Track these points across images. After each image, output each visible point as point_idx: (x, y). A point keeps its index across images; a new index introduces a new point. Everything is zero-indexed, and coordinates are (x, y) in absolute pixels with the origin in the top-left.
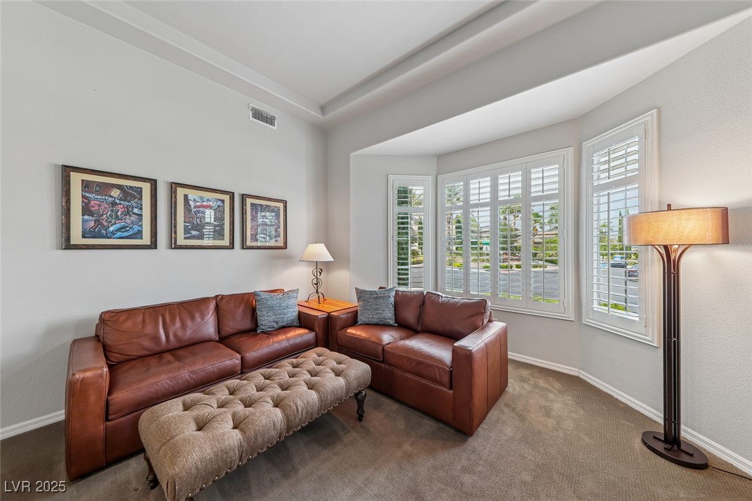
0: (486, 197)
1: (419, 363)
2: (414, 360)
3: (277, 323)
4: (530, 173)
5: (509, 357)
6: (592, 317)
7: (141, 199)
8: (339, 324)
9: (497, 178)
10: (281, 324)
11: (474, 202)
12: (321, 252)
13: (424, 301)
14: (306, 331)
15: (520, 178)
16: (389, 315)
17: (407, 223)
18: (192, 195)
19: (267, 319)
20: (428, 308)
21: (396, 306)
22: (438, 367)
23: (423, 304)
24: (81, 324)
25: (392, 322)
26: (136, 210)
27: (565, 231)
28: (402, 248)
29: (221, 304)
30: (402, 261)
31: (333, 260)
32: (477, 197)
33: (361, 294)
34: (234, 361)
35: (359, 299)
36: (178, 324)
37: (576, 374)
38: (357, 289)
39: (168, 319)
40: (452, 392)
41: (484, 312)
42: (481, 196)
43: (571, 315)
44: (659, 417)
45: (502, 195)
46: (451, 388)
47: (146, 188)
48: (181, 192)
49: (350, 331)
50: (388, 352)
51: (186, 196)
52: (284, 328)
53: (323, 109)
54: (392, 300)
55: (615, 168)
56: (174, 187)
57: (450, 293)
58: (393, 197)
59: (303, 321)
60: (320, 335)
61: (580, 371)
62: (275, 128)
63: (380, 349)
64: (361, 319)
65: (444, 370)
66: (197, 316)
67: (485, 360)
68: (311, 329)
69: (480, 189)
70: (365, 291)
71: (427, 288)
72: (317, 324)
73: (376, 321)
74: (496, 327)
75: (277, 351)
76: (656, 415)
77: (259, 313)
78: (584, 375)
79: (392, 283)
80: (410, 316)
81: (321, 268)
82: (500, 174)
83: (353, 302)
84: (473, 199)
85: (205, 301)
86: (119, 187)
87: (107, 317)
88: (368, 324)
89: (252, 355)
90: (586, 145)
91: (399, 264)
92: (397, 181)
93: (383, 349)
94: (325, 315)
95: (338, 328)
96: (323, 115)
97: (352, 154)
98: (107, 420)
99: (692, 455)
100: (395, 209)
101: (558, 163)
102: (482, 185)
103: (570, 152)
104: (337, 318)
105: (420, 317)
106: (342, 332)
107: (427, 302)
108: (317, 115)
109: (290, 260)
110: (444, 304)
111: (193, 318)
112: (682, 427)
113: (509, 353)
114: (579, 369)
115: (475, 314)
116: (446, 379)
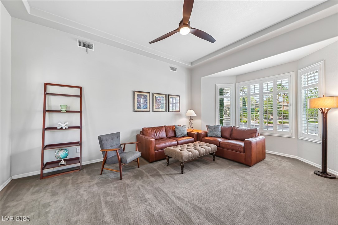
0: (257, 91)
1: (233, 146)
2: (231, 145)
3: (182, 135)
4: (276, 82)
5: (266, 152)
6: (302, 136)
7: (147, 98)
8: (202, 136)
9: (262, 84)
10: (183, 135)
11: (252, 93)
12: (192, 113)
13: (232, 129)
14: (191, 137)
15: (272, 84)
16: (219, 134)
17: (223, 102)
18: (157, 96)
19: (179, 134)
20: (234, 131)
21: (222, 131)
22: (240, 147)
23: (232, 130)
24: (137, 131)
25: (220, 136)
26: (146, 101)
27: (291, 104)
28: (221, 111)
29: (166, 128)
30: (221, 116)
31: (196, 115)
32: (253, 91)
33: (208, 127)
34: (175, 142)
35: (208, 128)
36: (158, 133)
37: (296, 158)
38: (206, 125)
39: (156, 131)
40: (244, 154)
41: (256, 132)
42: (255, 91)
43: (294, 136)
44: (320, 167)
45: (265, 90)
46: (244, 153)
47: (148, 94)
48: (155, 95)
49: (206, 138)
50: (221, 143)
51: (156, 96)
52: (183, 137)
53: (192, 63)
54: (220, 129)
55: (310, 80)
56: (153, 94)
57: (242, 127)
58: (218, 92)
59: (189, 135)
60: (196, 139)
61: (298, 157)
62: (176, 72)
63: (218, 143)
64: (208, 135)
65: (242, 147)
66: (162, 131)
67: (256, 145)
68: (193, 137)
69: (255, 88)
70: (210, 126)
71: (233, 125)
72: (194, 135)
73: (215, 135)
74: (261, 138)
75: (185, 142)
76: (319, 166)
77: (176, 131)
78: (299, 158)
79: (218, 124)
80: (227, 134)
81: (191, 118)
82: (264, 82)
83: (206, 130)
84: (252, 92)
85: (162, 127)
86: (143, 95)
87: (144, 129)
88: (211, 137)
89: (180, 142)
90: (299, 71)
91: (220, 117)
92: (219, 86)
93: (219, 143)
94: (197, 133)
95: (202, 137)
96: (192, 65)
97: (202, 78)
98: (155, 151)
99: (331, 175)
100: (219, 97)
101: (288, 78)
102: (255, 87)
103: (293, 74)
104: (201, 134)
105: (231, 135)
106: (204, 138)
107: (233, 130)
108: (190, 66)
109: (180, 116)
110: (240, 130)
111: (161, 131)
112: (328, 169)
113: (266, 150)
114: (297, 156)
115: (253, 133)
116: (242, 150)
